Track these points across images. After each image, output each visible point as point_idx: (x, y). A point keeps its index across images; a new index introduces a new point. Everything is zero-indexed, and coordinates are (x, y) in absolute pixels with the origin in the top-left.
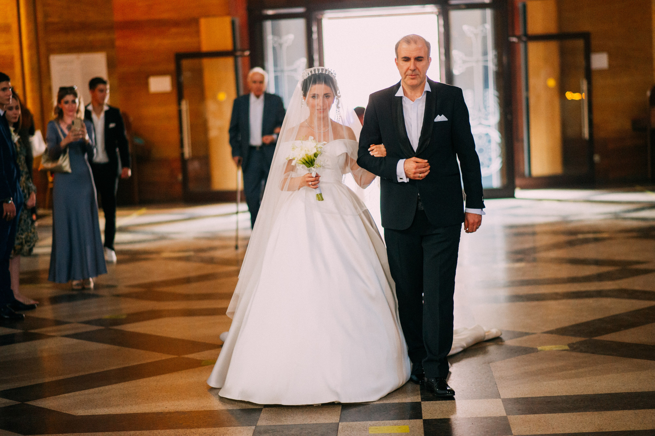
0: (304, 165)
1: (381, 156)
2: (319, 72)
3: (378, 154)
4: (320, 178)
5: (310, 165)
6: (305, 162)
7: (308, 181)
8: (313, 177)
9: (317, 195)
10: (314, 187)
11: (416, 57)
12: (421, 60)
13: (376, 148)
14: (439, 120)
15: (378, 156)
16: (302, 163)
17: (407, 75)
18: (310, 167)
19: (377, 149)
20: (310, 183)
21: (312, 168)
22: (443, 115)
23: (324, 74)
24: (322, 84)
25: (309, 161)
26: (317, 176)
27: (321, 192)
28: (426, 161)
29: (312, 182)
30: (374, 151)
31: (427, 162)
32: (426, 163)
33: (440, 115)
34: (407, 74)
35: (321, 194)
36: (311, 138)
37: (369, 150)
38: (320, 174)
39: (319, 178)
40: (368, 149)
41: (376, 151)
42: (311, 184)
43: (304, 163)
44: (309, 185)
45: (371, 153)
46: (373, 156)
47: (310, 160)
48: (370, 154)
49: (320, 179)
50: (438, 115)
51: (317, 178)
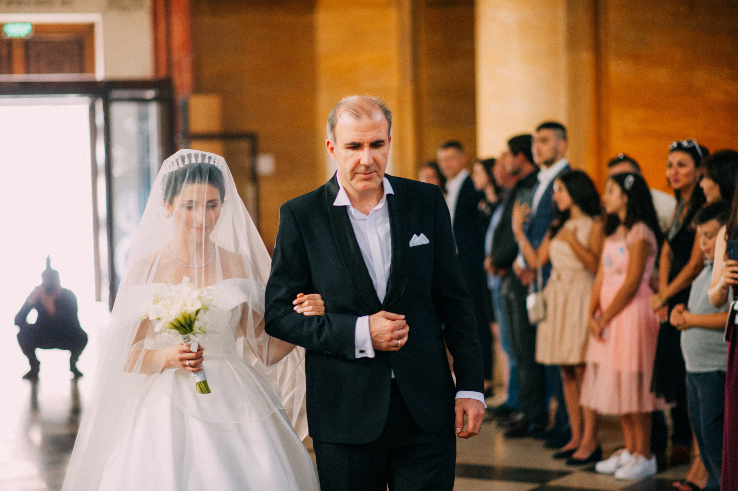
0: (176, 332)
1: (318, 314)
2: (198, 160)
3: (312, 310)
4: (203, 351)
5: (187, 330)
6: (178, 325)
7: (182, 360)
8: (191, 352)
9: (199, 384)
10: (194, 369)
11: (373, 141)
12: (381, 146)
13: (308, 299)
14: (417, 243)
15: (313, 313)
16: (174, 327)
17: (356, 173)
18: (186, 333)
19: (309, 302)
20: (187, 363)
21: (191, 336)
22: (422, 234)
23: (206, 164)
24: (205, 183)
25: (186, 322)
26: (200, 349)
27: (205, 378)
28: (403, 317)
29: (189, 360)
30: (303, 305)
31: (405, 319)
32: (403, 320)
33: (418, 235)
34: (356, 171)
35: (205, 382)
36: (186, 279)
37: (295, 302)
38: (203, 346)
39: (202, 353)
40: (293, 301)
41: (309, 305)
42: (189, 365)
43: (176, 328)
44: (185, 366)
45: (298, 309)
46: (302, 313)
47: (188, 322)
48: (296, 311)
49: (205, 354)
50: (415, 235)
51: (199, 352)
